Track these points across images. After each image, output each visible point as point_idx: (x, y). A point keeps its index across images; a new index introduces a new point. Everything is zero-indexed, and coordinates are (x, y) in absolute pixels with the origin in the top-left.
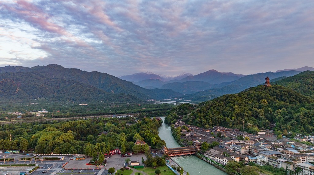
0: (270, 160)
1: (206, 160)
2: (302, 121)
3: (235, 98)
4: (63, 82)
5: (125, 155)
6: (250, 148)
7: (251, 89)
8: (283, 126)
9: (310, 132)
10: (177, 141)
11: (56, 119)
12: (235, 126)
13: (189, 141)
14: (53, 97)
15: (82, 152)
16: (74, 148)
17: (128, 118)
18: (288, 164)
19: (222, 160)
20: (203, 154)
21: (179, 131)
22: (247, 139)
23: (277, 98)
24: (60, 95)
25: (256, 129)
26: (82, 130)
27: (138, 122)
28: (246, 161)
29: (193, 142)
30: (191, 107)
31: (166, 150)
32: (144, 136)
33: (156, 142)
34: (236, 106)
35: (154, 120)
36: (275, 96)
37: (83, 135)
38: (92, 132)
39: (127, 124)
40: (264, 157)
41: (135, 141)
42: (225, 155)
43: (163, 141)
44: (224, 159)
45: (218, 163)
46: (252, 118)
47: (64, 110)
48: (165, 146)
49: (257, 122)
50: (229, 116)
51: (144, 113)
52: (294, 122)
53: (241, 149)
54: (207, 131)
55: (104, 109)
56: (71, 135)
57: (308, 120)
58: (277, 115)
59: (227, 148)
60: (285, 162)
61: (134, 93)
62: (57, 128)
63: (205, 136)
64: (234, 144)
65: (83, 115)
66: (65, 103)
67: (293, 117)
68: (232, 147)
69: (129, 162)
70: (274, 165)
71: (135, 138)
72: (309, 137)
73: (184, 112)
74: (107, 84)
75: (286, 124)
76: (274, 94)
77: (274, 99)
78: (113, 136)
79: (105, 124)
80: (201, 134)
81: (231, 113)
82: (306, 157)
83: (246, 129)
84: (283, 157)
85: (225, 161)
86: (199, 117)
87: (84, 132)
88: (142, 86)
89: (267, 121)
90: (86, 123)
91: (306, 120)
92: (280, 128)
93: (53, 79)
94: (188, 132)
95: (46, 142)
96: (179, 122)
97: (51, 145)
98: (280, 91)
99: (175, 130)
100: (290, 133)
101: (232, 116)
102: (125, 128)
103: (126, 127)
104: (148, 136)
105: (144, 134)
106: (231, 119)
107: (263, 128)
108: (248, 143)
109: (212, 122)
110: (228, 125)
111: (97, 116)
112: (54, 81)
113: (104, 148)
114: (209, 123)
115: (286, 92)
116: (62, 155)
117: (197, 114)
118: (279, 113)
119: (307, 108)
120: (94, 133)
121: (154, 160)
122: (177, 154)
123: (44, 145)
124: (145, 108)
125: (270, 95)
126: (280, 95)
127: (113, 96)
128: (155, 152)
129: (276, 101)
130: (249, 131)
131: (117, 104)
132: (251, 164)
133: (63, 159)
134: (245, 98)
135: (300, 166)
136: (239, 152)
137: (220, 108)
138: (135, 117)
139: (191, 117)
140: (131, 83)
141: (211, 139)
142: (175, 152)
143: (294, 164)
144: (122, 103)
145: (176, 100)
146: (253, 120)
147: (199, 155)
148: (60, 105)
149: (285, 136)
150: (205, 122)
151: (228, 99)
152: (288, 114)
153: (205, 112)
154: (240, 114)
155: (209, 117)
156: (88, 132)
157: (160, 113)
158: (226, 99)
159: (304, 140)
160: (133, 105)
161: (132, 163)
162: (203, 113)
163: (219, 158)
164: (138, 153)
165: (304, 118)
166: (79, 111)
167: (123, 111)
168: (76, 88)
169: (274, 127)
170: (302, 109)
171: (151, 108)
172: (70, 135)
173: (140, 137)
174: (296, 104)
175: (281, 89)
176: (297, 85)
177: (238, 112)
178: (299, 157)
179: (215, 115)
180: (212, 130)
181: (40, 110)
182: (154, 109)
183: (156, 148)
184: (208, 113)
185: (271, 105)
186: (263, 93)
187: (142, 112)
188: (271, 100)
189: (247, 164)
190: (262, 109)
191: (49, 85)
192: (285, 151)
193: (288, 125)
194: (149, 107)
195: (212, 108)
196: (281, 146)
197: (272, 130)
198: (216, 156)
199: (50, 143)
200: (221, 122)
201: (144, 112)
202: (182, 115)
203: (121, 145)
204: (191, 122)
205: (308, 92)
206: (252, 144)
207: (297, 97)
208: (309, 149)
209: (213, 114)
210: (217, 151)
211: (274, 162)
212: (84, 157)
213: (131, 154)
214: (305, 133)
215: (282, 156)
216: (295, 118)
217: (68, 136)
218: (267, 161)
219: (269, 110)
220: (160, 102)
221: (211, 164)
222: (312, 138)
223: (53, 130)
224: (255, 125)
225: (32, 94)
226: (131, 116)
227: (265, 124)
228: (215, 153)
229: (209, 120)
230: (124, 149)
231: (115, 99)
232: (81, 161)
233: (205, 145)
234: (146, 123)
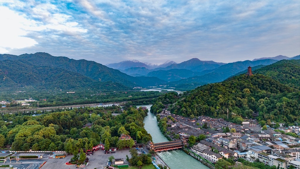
0: (260, 156)
1: (193, 156)
2: (285, 111)
3: (219, 87)
4: (51, 70)
5: (108, 151)
6: (238, 141)
7: (234, 78)
8: (266, 116)
9: (292, 122)
10: (164, 133)
11: (41, 108)
12: (220, 115)
13: (176, 134)
14: (40, 85)
15: (62, 149)
16: (54, 145)
17: (114, 107)
18: (280, 162)
19: (210, 156)
20: (190, 148)
21: (165, 122)
22: (233, 131)
23: (259, 87)
24: (48, 83)
25: (240, 118)
26: (66, 122)
27: (124, 112)
28: (235, 157)
29: (180, 135)
30: (176, 96)
31: (152, 146)
32: (129, 129)
33: (142, 136)
34: (220, 96)
35: (140, 110)
36: (257, 85)
37: (66, 128)
38: (76, 124)
39: (113, 114)
40: (254, 153)
41: (119, 136)
42: (214, 150)
43: (149, 135)
44: (212, 156)
45: (207, 160)
46: (236, 107)
47: (50, 99)
48: (152, 141)
49: (241, 112)
50: (214, 106)
51: (130, 102)
52: (277, 112)
53: (229, 143)
54: (193, 121)
55: (91, 98)
56: (53, 129)
57: (290, 109)
58: (260, 105)
59: (215, 142)
60: (276, 159)
61: (121, 80)
62: (38, 120)
63: (190, 127)
64: (222, 137)
65: (69, 104)
66: (52, 91)
67: (276, 107)
68: (219, 141)
69: (113, 160)
70: (265, 162)
71: (120, 132)
72: (293, 127)
73: (170, 101)
74: (95, 72)
75: (269, 113)
76: (256, 83)
77: (256, 88)
78: (98, 129)
79: (90, 115)
80: (187, 124)
81: (216, 102)
82: (296, 153)
83: (230, 119)
84: (274, 153)
85: (214, 158)
86: (185, 107)
87: (67, 125)
88: (129, 73)
89: (251, 110)
90: (70, 114)
91: (288, 110)
92: (263, 117)
93: (41, 67)
94: (174, 122)
95: (24, 138)
96: (164, 111)
97: (29, 141)
98: (261, 80)
99: (161, 121)
100: (273, 122)
101: (216, 106)
102: (110, 120)
103: (112, 118)
104: (134, 130)
105: (129, 127)
106: (216, 108)
107: (246, 117)
108: (235, 136)
109: (197, 112)
110: (213, 115)
111: (83, 105)
112: (41, 69)
113: (86, 144)
114: (194, 113)
115: (267, 81)
116: (41, 152)
117: (182, 104)
118: (262, 103)
119: (289, 98)
120: (78, 125)
121: (139, 159)
122: (164, 149)
123: (22, 142)
124: (131, 96)
125: (252, 84)
126: (262, 84)
127: (101, 84)
128: (141, 146)
129: (258, 90)
130: (233, 121)
131: (105, 91)
132: (240, 160)
133: (41, 157)
134: (228, 87)
135: (293, 164)
136: (227, 146)
137: (204, 97)
138: (121, 106)
139: (176, 106)
140: (117, 71)
141: (197, 130)
142: (162, 147)
143: (286, 162)
144: (109, 91)
145: (161, 87)
146: (237, 110)
147: (186, 149)
148: (48, 93)
149: (268, 126)
150: (190, 112)
151: (213, 88)
152: (270, 103)
153: (190, 102)
154: (224, 104)
155: (194, 106)
156: (72, 125)
157: (146, 101)
158: (211, 88)
159: (289, 131)
160: (119, 92)
161: (116, 161)
162: (188, 102)
163: (208, 154)
164: (123, 148)
165: (286, 108)
166: (65, 99)
167: (109, 100)
168: (64, 76)
169: (257, 116)
170: (284, 98)
171: (137, 95)
172: (51, 129)
173: (125, 131)
174: (277, 93)
175: (263, 78)
176: (276, 74)
177: (222, 101)
178: (289, 153)
179: (200, 104)
180: (197, 120)
181: (26, 99)
182: (140, 96)
183: (142, 143)
184: (193, 103)
185: (253, 94)
186: (246, 82)
187: (128, 100)
188: (253, 89)
189: (237, 161)
190: (245, 98)
191: (37, 73)
192: (274, 146)
193: (271, 114)
194: (136, 95)
195: (197, 97)
196: (269, 139)
197: (256, 119)
198: (203, 151)
199: (28, 139)
200: (206, 112)
201: (130, 100)
202: (168, 104)
203: (105, 140)
204: (176, 111)
205: (286, 80)
206: (239, 136)
207: (277, 86)
208: (296, 142)
209: (198, 104)
210: (205, 146)
211: (265, 159)
212: (64, 155)
213: (115, 150)
214: (288, 122)
215: (272, 152)
216: (278, 107)
217: (49, 130)
218: (257, 157)
219: (252, 100)
220: (146, 89)
221: (199, 161)
222: (296, 128)
223: (33, 123)
224: (238, 114)
225: (19, 82)
226: (118, 105)
227: (248, 113)
228: (202, 147)
229: (194, 110)
230: (107, 145)
231: (102, 87)
232: (61, 159)
233: (192, 139)
234: (132, 113)
